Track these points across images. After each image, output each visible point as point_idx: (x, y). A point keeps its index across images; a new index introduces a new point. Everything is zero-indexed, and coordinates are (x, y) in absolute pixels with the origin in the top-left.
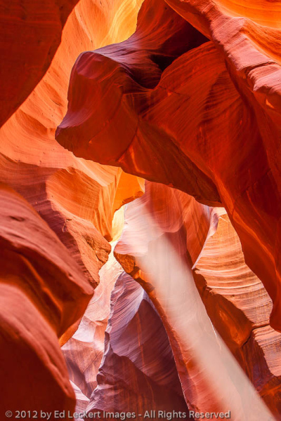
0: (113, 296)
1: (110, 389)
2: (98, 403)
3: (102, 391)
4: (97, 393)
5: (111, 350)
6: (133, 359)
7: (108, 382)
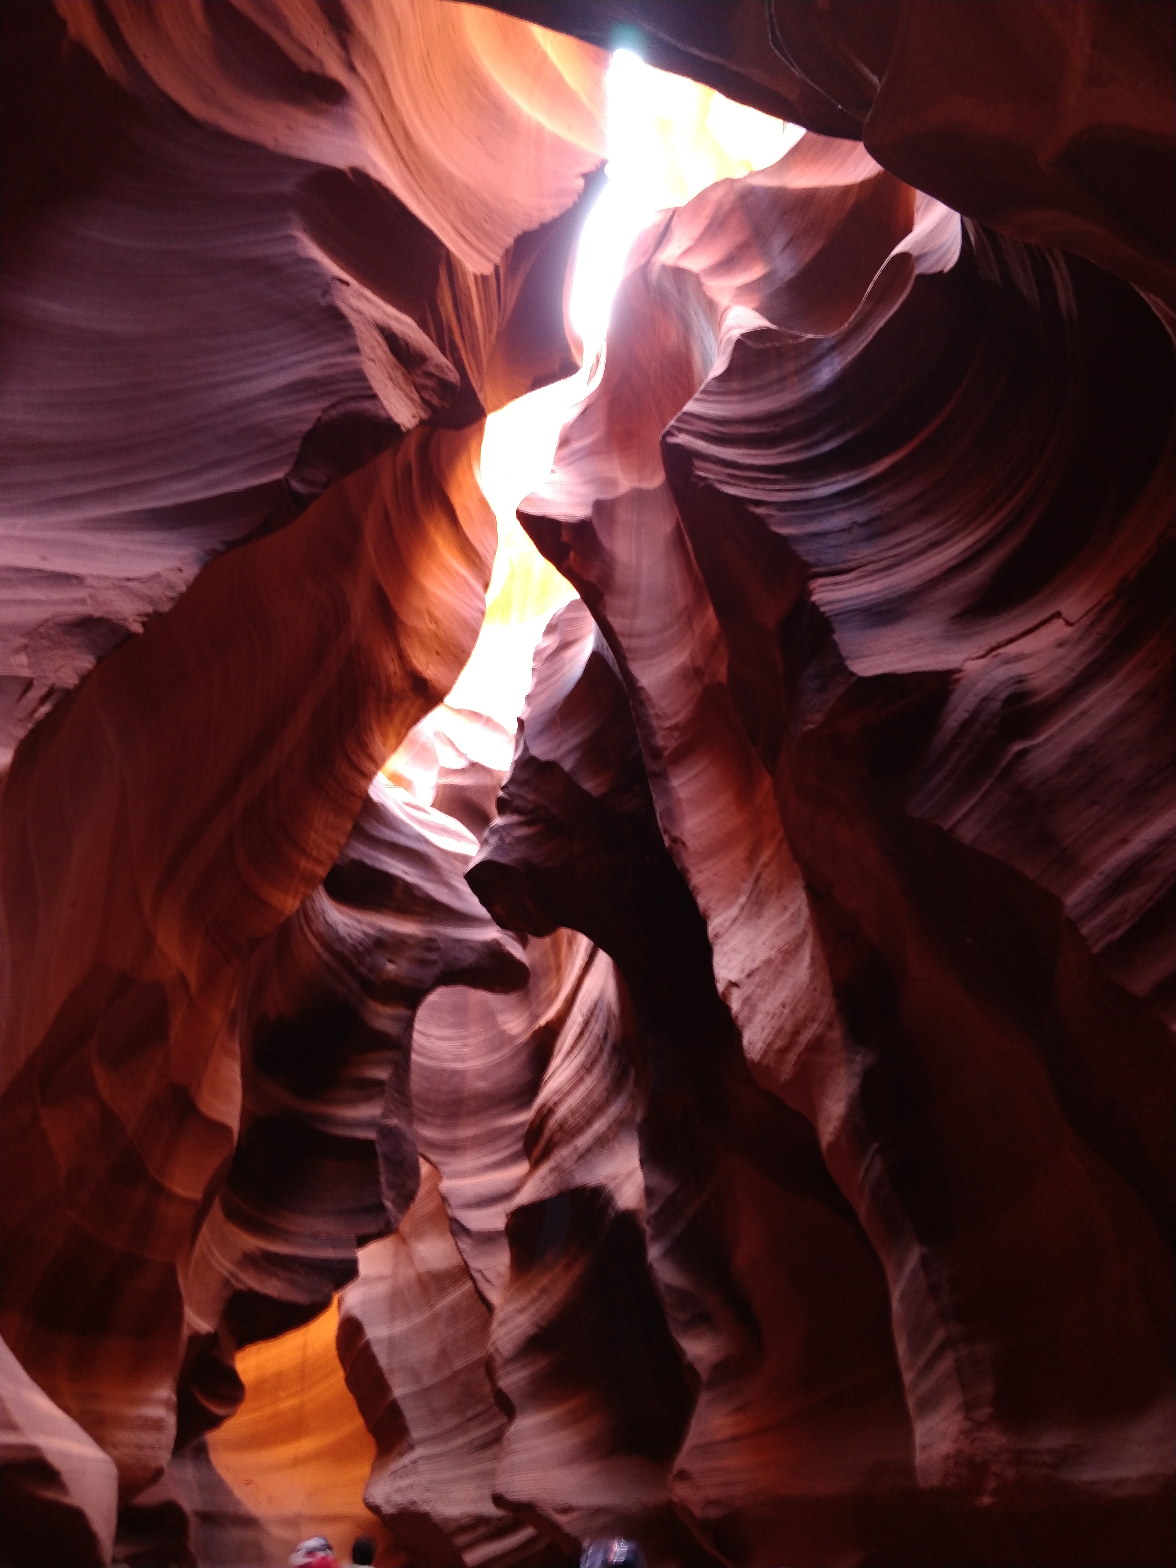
0: (538, 653)
1: (520, 824)
2: (496, 848)
3: (503, 827)
4: (494, 831)
5: (526, 749)
6: (567, 765)
7: (516, 811)
